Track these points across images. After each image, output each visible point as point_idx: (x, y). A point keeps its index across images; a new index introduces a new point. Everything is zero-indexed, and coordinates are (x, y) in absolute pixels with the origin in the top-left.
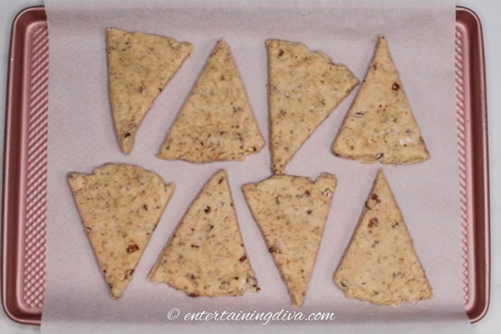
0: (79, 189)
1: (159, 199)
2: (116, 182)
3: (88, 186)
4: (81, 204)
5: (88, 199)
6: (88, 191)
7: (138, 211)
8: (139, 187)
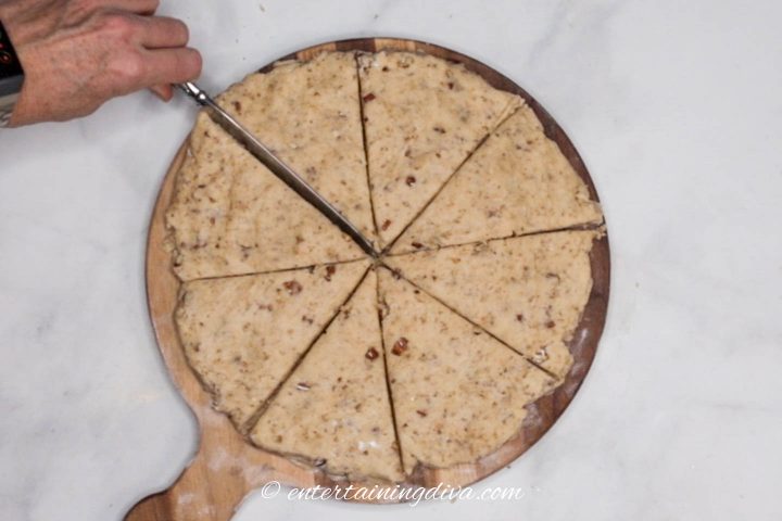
0: (529, 375)
1: (412, 438)
2: (485, 418)
3: (519, 386)
4: (512, 357)
5: (505, 371)
6: (513, 381)
7: (428, 401)
8: (451, 434)
